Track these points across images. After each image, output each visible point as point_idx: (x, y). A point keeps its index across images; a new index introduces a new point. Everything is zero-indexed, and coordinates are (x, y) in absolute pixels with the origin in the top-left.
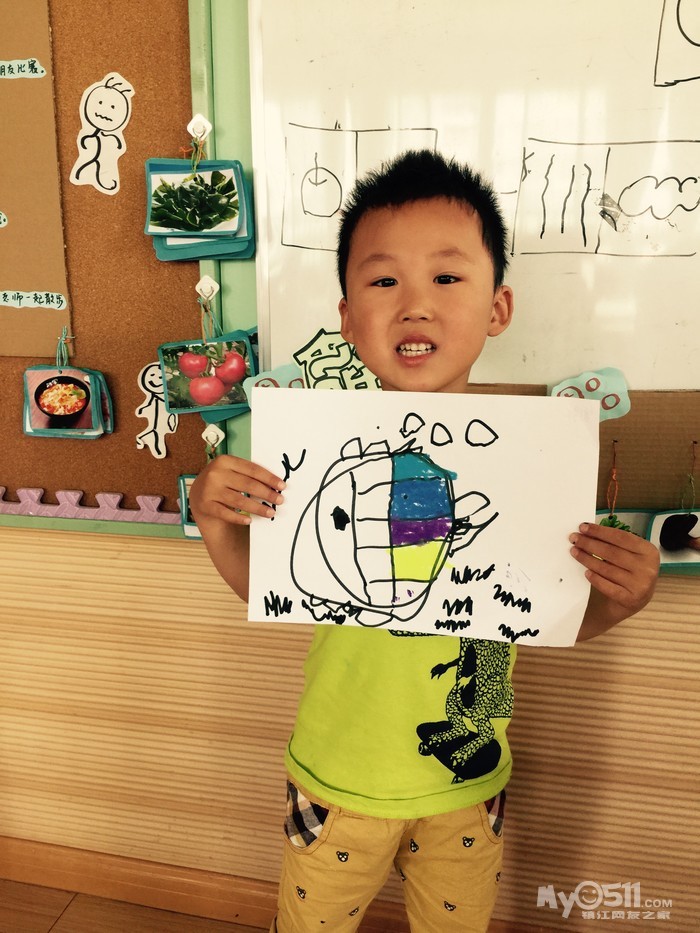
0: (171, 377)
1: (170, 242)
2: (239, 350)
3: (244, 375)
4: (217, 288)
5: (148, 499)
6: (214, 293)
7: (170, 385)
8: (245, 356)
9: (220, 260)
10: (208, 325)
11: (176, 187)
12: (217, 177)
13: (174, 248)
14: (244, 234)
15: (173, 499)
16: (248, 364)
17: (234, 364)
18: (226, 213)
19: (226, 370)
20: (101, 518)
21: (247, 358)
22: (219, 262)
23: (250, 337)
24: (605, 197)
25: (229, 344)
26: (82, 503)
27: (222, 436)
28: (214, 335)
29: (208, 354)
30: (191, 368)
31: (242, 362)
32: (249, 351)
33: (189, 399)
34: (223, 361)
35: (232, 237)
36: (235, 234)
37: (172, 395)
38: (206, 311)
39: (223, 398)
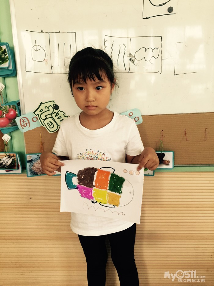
2: (13, 108)
3: (16, 116)
4: (4, 87)
9: (4, 77)
10: (2, 99)
14: (11, 68)
17: (12, 113)
18: (4, 60)
19: (9, 115)
23: (17, 103)
24: (130, 54)
25: (10, 106)
27: (10, 138)
28: (4, 103)
29: (3, 110)
31: (15, 112)
32: (17, 108)
34: (8, 112)
36: (8, 68)
39: (9, 125)
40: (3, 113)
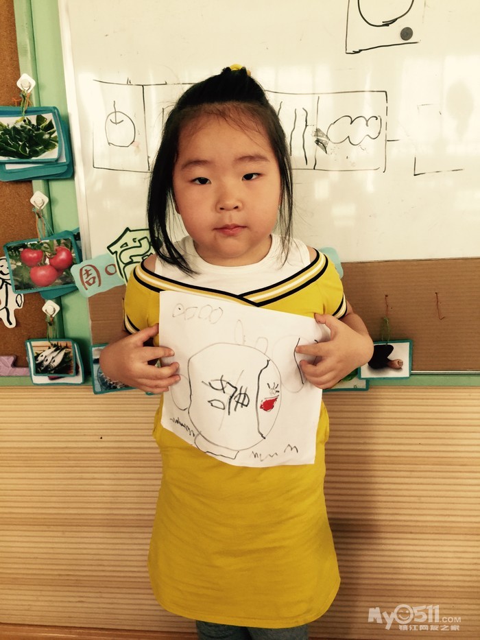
0: (15, 267)
1: (8, 167)
2: (66, 245)
3: (71, 262)
4: (47, 200)
5: (4, 358)
6: (45, 205)
7: (15, 273)
8: (71, 249)
9: (47, 180)
10: (41, 227)
11: (10, 127)
12: (40, 119)
13: (11, 172)
14: (64, 160)
15: (23, 357)
16: (73, 255)
18: (48, 145)
21: (73, 251)
22: (48, 181)
23: (74, 235)
24: (318, 131)
25: (59, 241)
27: (58, 308)
28: (46, 234)
29: (44, 249)
30: (31, 260)
31: (69, 254)
33: (30, 283)
34: (55, 254)
35: (55, 163)
36: (57, 160)
37: (17, 280)
38: (39, 217)
39: (57, 281)
40: (46, 256)
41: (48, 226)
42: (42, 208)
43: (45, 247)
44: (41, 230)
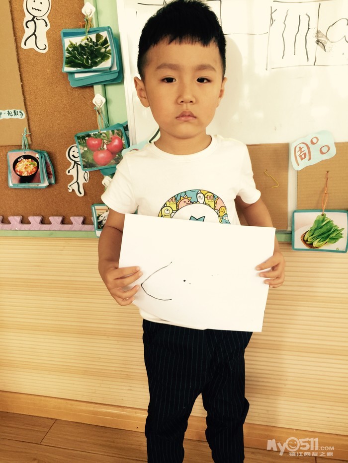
0: (83, 151)
1: (77, 76)
2: (118, 134)
5: (77, 218)
6: (103, 104)
7: (83, 156)
8: (122, 137)
10: (101, 121)
11: (78, 45)
12: (98, 37)
13: (79, 80)
15: (89, 218)
16: (124, 142)
17: (116, 142)
19: (113, 146)
20: (53, 229)
21: (123, 138)
23: (124, 127)
24: (318, 32)
26: (42, 222)
30: (93, 146)
31: (121, 141)
32: (124, 134)
33: (94, 163)
34: (111, 141)
35: (109, 71)
37: (84, 161)
38: (99, 114)
39: (112, 161)
40: (104, 143)
41: (105, 120)
42: (101, 107)
43: (103, 136)
44: (100, 123)
